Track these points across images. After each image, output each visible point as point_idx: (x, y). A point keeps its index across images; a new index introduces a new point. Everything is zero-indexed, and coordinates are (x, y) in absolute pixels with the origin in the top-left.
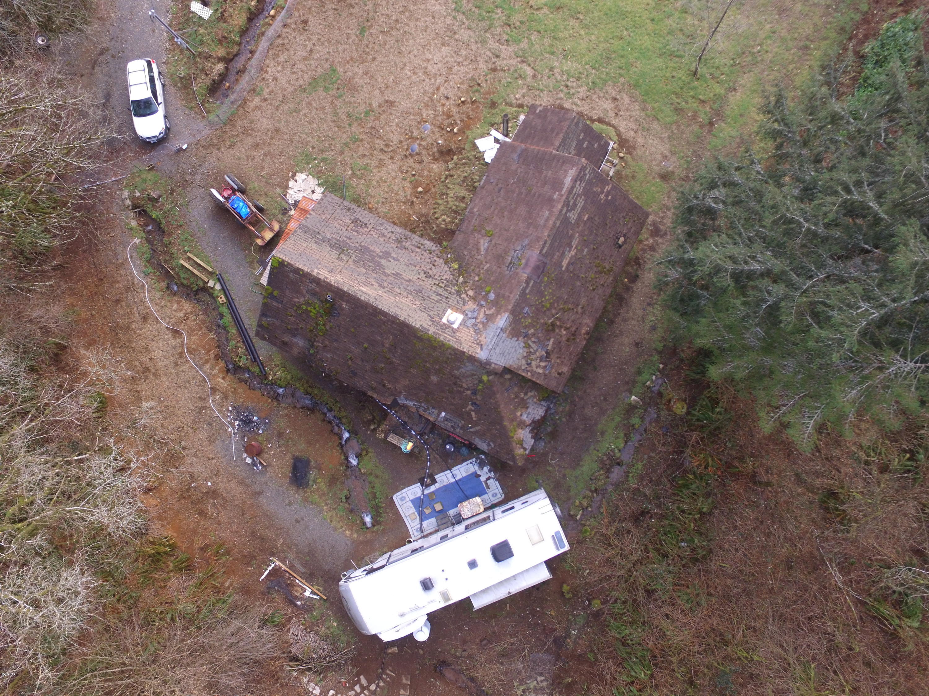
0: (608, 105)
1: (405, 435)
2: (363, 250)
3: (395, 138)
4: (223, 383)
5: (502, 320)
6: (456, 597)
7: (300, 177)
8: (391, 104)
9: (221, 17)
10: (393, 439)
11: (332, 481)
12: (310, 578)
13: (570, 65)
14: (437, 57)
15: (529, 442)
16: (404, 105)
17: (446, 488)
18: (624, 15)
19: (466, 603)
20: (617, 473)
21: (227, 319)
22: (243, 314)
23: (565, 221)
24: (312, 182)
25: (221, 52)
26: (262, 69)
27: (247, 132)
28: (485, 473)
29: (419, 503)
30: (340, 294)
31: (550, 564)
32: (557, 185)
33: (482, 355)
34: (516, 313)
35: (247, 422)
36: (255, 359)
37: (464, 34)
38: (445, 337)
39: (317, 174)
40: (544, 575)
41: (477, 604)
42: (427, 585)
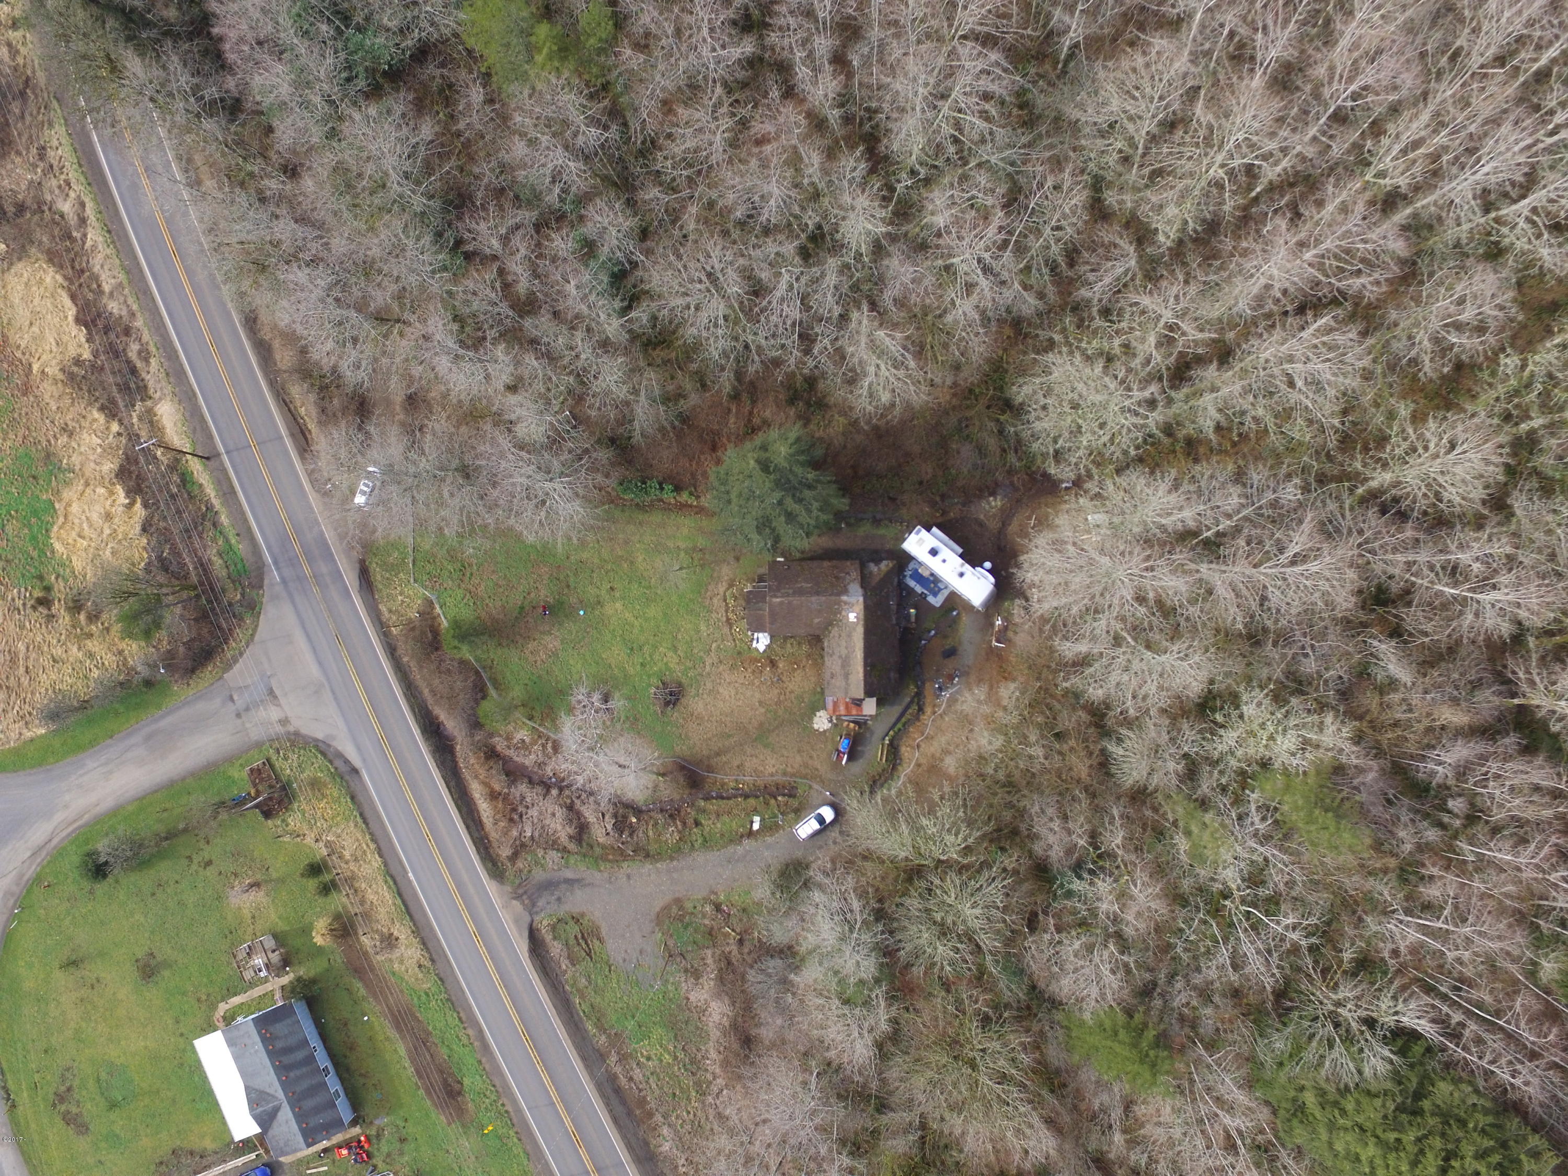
0: (715, 601)
1: (909, 614)
2: (843, 667)
3: (776, 692)
4: (928, 710)
5: (844, 598)
6: (960, 561)
7: (816, 726)
8: (760, 702)
9: (756, 811)
10: (913, 619)
11: (945, 637)
12: (992, 625)
13: (703, 627)
14: (726, 693)
15: (885, 563)
16: (758, 695)
17: (923, 586)
18: (665, 614)
19: (961, 556)
20: (878, 516)
21: (899, 726)
22: (893, 720)
23: (794, 593)
24: (816, 720)
25: (773, 801)
26: (772, 775)
27: (806, 765)
28: (908, 573)
29: (935, 595)
30: (866, 665)
31: (928, 530)
32: (781, 603)
33: (861, 599)
34: (839, 594)
35: (940, 689)
36: (911, 702)
37: (709, 685)
38: (862, 616)
39: (811, 719)
40: (934, 529)
41: (960, 550)
42: (961, 575)
